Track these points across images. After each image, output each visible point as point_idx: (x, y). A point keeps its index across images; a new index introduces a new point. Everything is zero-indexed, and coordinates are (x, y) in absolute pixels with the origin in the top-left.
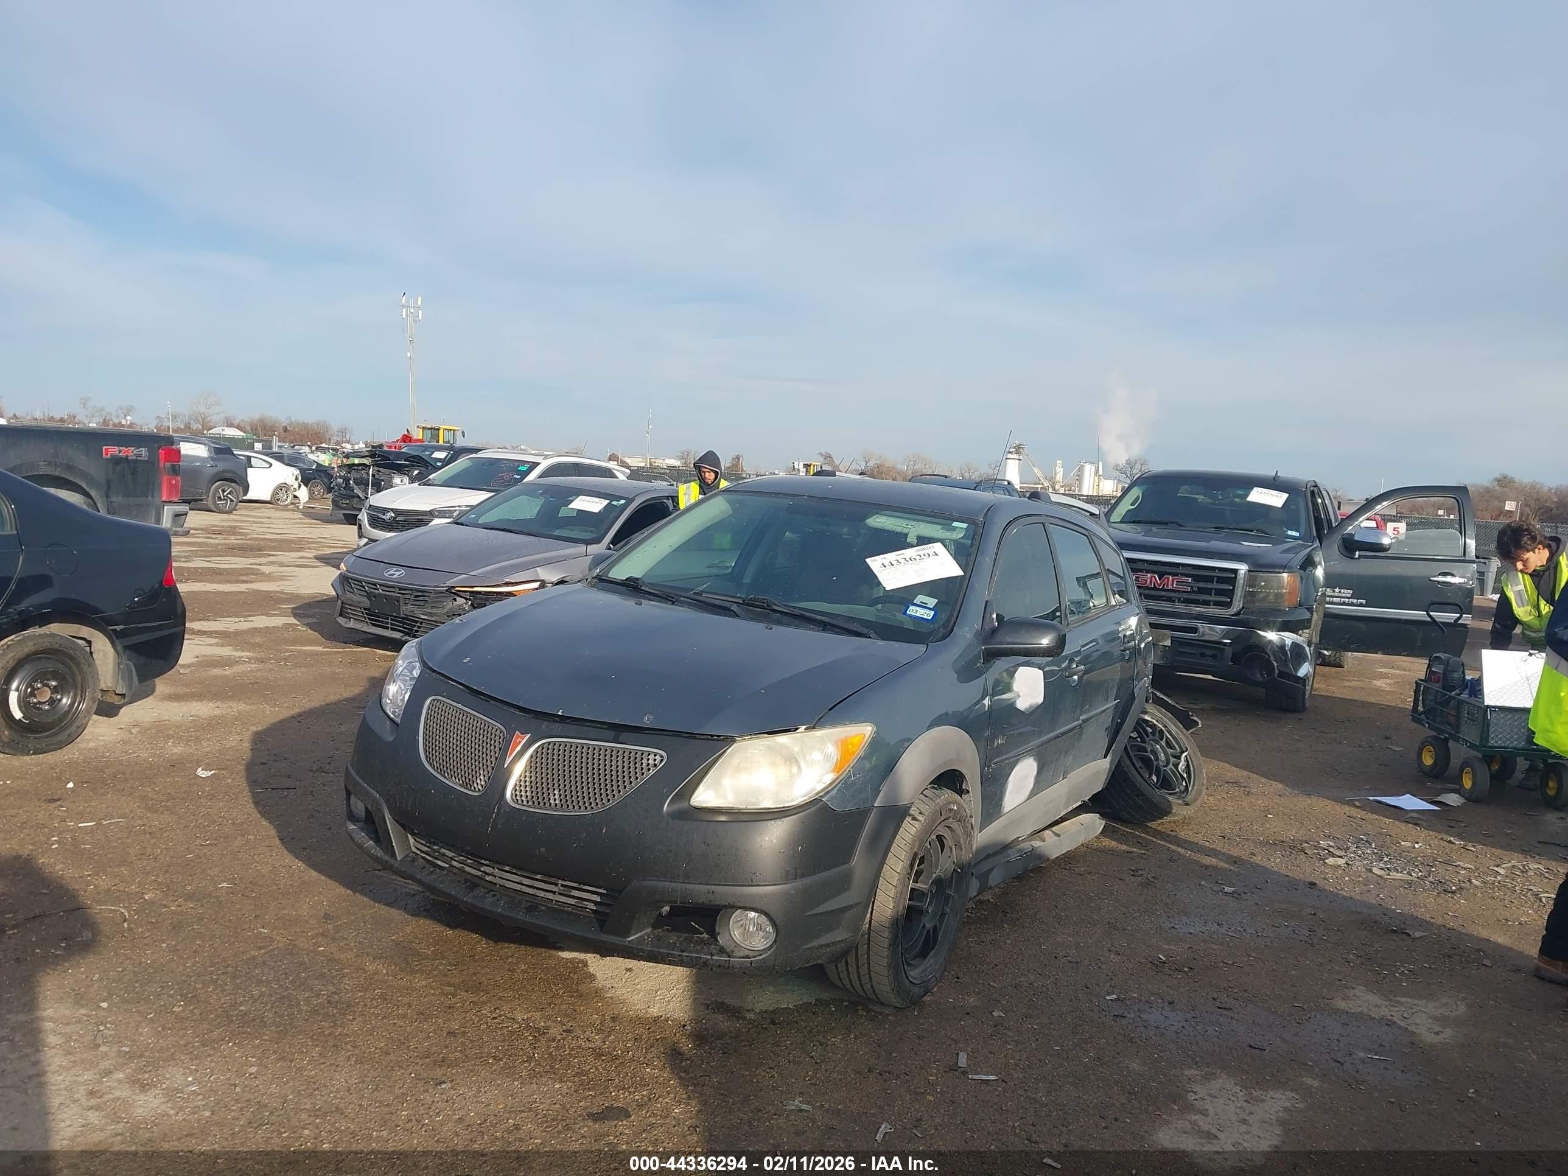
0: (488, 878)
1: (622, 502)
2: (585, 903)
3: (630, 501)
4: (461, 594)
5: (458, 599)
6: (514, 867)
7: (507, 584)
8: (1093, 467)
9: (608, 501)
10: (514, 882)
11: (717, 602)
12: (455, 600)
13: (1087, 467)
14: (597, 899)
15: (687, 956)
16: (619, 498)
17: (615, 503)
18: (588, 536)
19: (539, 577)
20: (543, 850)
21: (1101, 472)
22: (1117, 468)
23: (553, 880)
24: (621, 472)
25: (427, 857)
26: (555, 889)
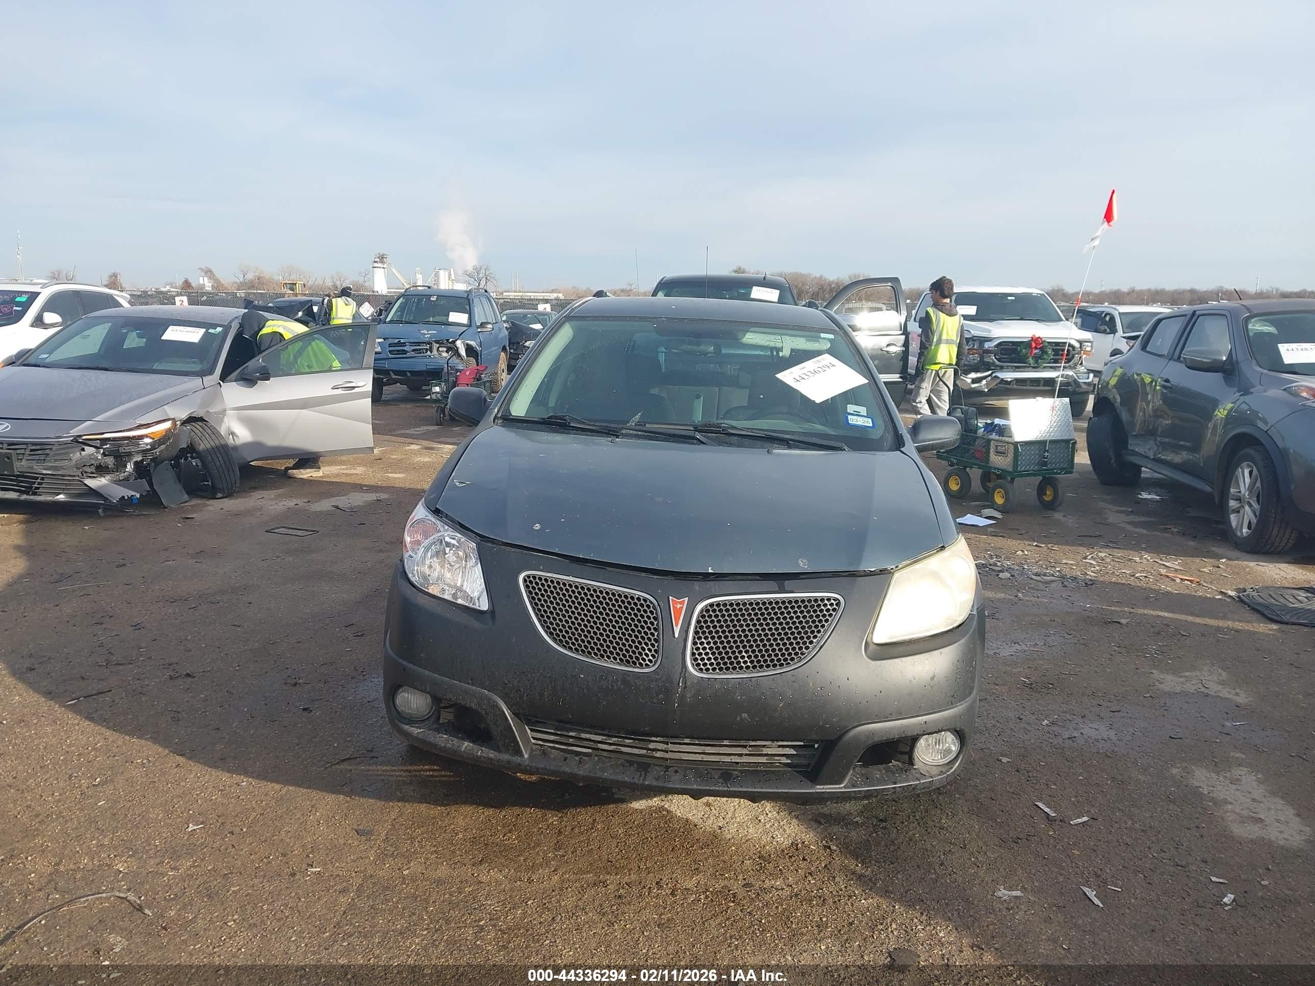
0: (659, 754)
1: (219, 329)
2: (776, 758)
3: (227, 328)
4: (90, 443)
5: (86, 448)
6: (692, 738)
7: (140, 427)
8: (447, 273)
9: (204, 330)
10: (698, 753)
11: (677, 432)
12: (83, 450)
13: (442, 273)
14: (793, 752)
15: (900, 787)
16: (215, 326)
17: (211, 331)
18: (197, 367)
19: (168, 415)
20: (745, 715)
21: (453, 277)
22: (466, 273)
23: (742, 743)
24: (122, 297)
25: (557, 746)
26: (745, 751)
